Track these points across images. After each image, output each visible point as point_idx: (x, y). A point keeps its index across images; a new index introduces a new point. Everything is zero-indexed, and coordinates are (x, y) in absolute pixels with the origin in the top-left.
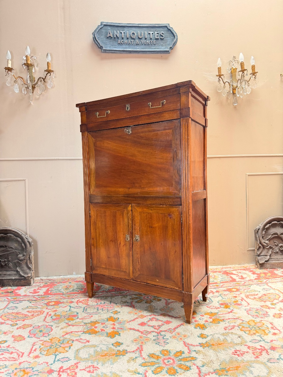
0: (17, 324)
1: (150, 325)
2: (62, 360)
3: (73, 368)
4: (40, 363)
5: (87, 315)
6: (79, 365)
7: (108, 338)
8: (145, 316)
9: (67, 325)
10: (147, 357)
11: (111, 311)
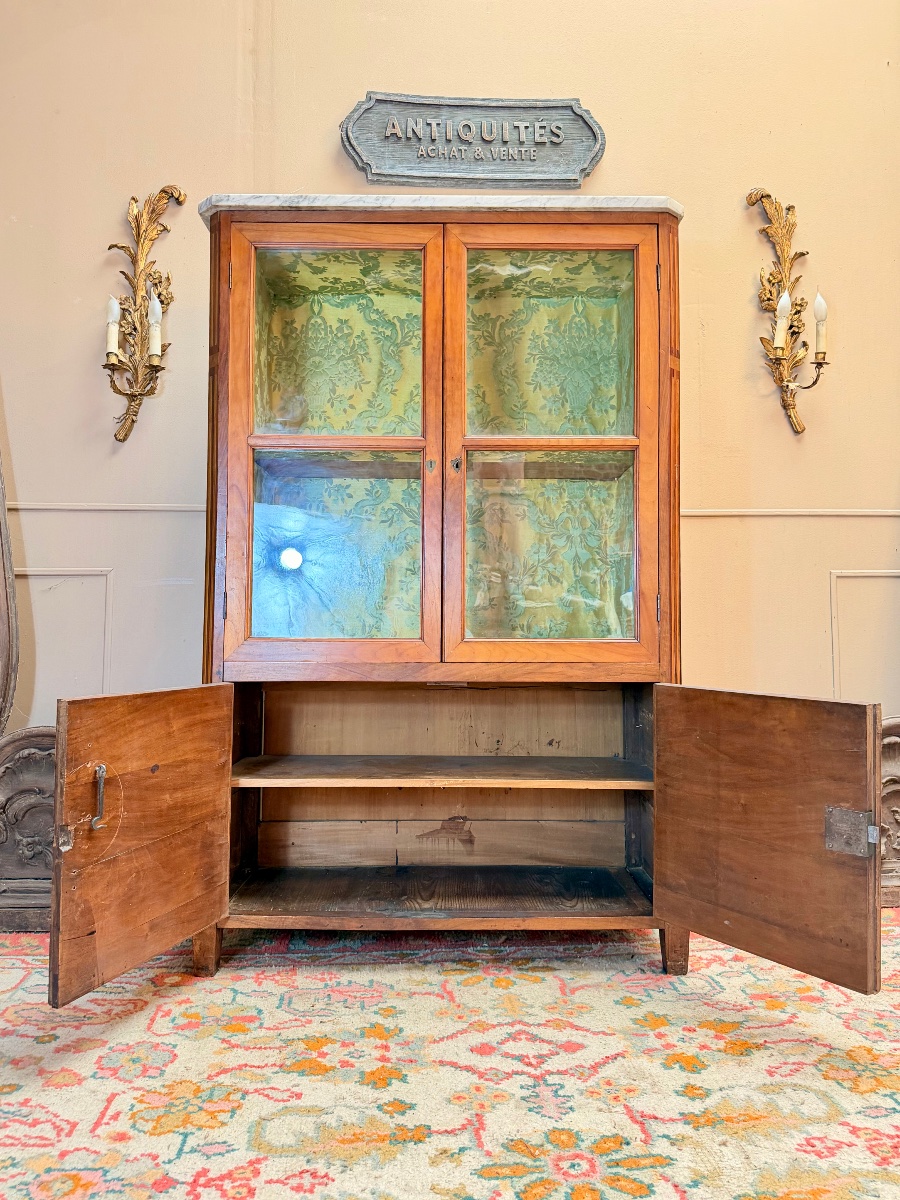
0: (56, 1038)
1: (510, 1052)
2: (206, 1149)
3: (241, 1176)
4: (131, 1158)
5: (292, 1017)
6: (262, 1167)
7: (365, 1087)
8: (494, 1026)
9: (225, 1045)
10: (497, 1150)
11: (375, 1008)
